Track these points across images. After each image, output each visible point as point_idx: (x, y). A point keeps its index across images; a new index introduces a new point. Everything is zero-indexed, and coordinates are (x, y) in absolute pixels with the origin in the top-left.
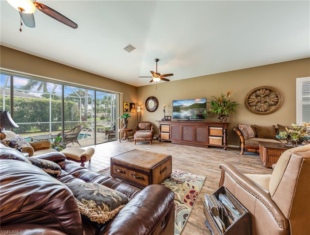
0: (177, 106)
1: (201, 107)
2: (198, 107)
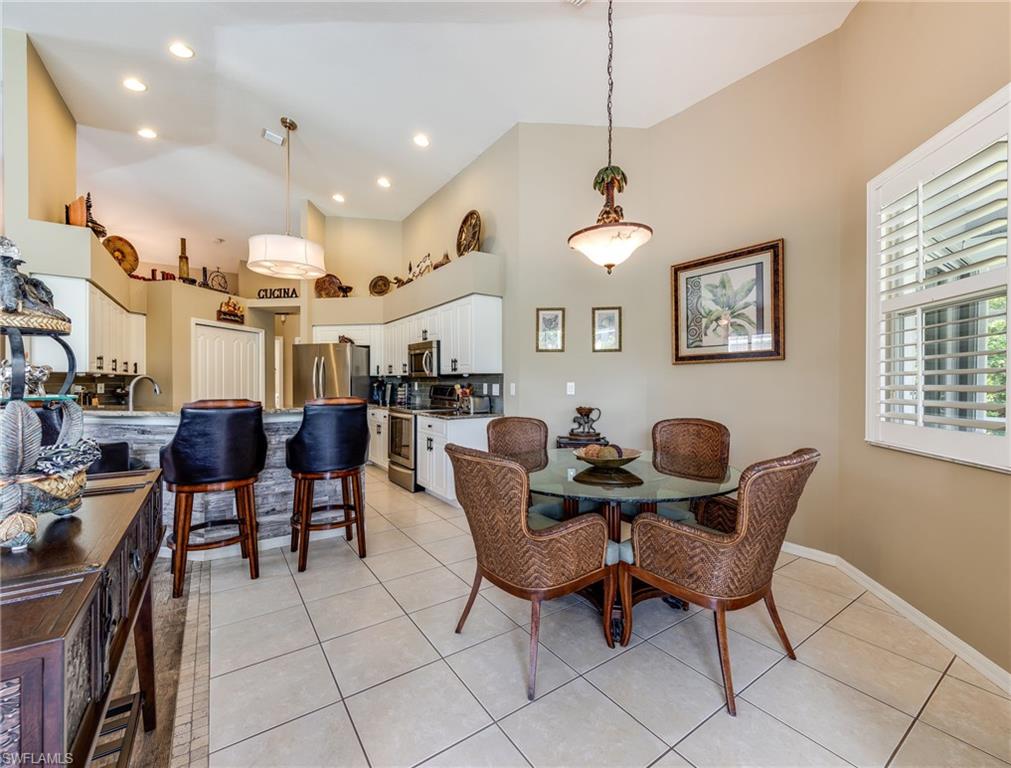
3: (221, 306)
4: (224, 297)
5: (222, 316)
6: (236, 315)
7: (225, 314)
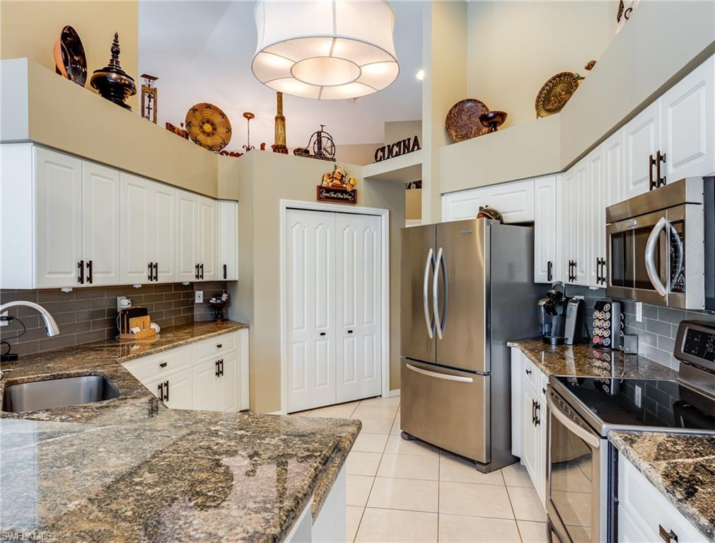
3: (323, 180)
4: (325, 167)
5: (324, 194)
6: (344, 191)
7: (328, 190)
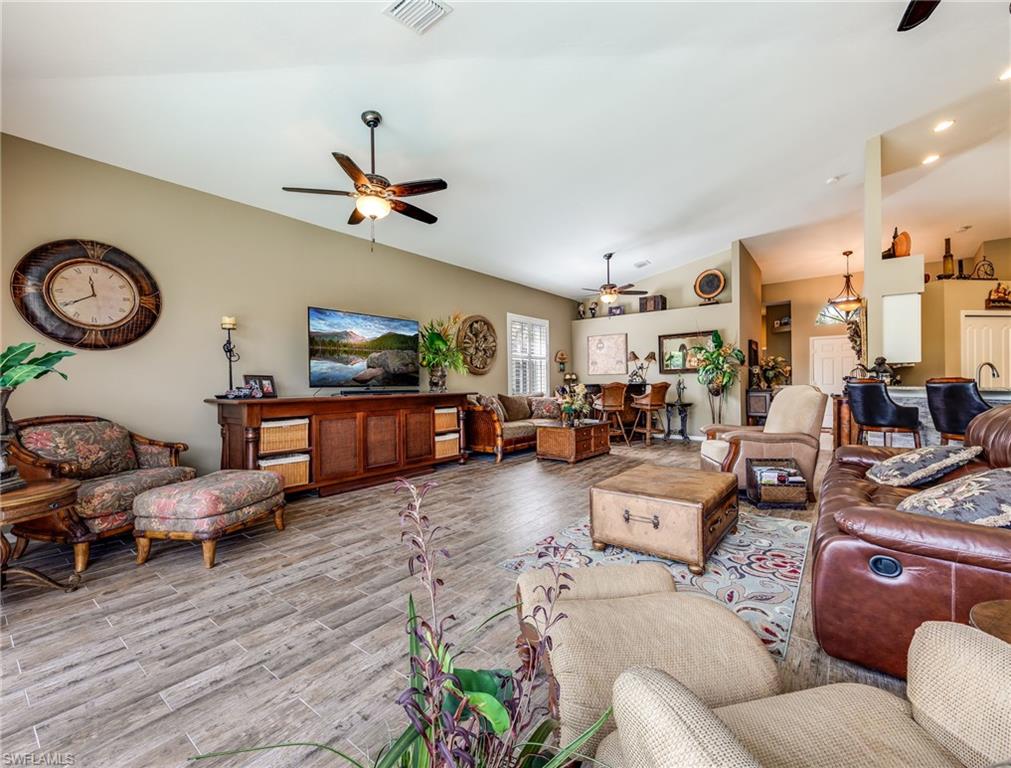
0: (326, 335)
1: (406, 349)
2: (398, 349)
3: (990, 294)
4: (993, 285)
5: (992, 304)
6: (1006, 301)
7: (994, 301)
